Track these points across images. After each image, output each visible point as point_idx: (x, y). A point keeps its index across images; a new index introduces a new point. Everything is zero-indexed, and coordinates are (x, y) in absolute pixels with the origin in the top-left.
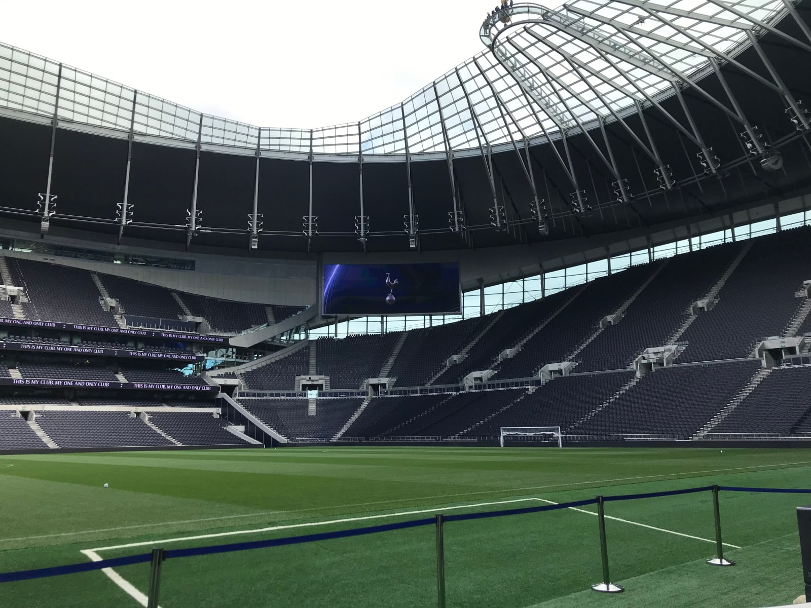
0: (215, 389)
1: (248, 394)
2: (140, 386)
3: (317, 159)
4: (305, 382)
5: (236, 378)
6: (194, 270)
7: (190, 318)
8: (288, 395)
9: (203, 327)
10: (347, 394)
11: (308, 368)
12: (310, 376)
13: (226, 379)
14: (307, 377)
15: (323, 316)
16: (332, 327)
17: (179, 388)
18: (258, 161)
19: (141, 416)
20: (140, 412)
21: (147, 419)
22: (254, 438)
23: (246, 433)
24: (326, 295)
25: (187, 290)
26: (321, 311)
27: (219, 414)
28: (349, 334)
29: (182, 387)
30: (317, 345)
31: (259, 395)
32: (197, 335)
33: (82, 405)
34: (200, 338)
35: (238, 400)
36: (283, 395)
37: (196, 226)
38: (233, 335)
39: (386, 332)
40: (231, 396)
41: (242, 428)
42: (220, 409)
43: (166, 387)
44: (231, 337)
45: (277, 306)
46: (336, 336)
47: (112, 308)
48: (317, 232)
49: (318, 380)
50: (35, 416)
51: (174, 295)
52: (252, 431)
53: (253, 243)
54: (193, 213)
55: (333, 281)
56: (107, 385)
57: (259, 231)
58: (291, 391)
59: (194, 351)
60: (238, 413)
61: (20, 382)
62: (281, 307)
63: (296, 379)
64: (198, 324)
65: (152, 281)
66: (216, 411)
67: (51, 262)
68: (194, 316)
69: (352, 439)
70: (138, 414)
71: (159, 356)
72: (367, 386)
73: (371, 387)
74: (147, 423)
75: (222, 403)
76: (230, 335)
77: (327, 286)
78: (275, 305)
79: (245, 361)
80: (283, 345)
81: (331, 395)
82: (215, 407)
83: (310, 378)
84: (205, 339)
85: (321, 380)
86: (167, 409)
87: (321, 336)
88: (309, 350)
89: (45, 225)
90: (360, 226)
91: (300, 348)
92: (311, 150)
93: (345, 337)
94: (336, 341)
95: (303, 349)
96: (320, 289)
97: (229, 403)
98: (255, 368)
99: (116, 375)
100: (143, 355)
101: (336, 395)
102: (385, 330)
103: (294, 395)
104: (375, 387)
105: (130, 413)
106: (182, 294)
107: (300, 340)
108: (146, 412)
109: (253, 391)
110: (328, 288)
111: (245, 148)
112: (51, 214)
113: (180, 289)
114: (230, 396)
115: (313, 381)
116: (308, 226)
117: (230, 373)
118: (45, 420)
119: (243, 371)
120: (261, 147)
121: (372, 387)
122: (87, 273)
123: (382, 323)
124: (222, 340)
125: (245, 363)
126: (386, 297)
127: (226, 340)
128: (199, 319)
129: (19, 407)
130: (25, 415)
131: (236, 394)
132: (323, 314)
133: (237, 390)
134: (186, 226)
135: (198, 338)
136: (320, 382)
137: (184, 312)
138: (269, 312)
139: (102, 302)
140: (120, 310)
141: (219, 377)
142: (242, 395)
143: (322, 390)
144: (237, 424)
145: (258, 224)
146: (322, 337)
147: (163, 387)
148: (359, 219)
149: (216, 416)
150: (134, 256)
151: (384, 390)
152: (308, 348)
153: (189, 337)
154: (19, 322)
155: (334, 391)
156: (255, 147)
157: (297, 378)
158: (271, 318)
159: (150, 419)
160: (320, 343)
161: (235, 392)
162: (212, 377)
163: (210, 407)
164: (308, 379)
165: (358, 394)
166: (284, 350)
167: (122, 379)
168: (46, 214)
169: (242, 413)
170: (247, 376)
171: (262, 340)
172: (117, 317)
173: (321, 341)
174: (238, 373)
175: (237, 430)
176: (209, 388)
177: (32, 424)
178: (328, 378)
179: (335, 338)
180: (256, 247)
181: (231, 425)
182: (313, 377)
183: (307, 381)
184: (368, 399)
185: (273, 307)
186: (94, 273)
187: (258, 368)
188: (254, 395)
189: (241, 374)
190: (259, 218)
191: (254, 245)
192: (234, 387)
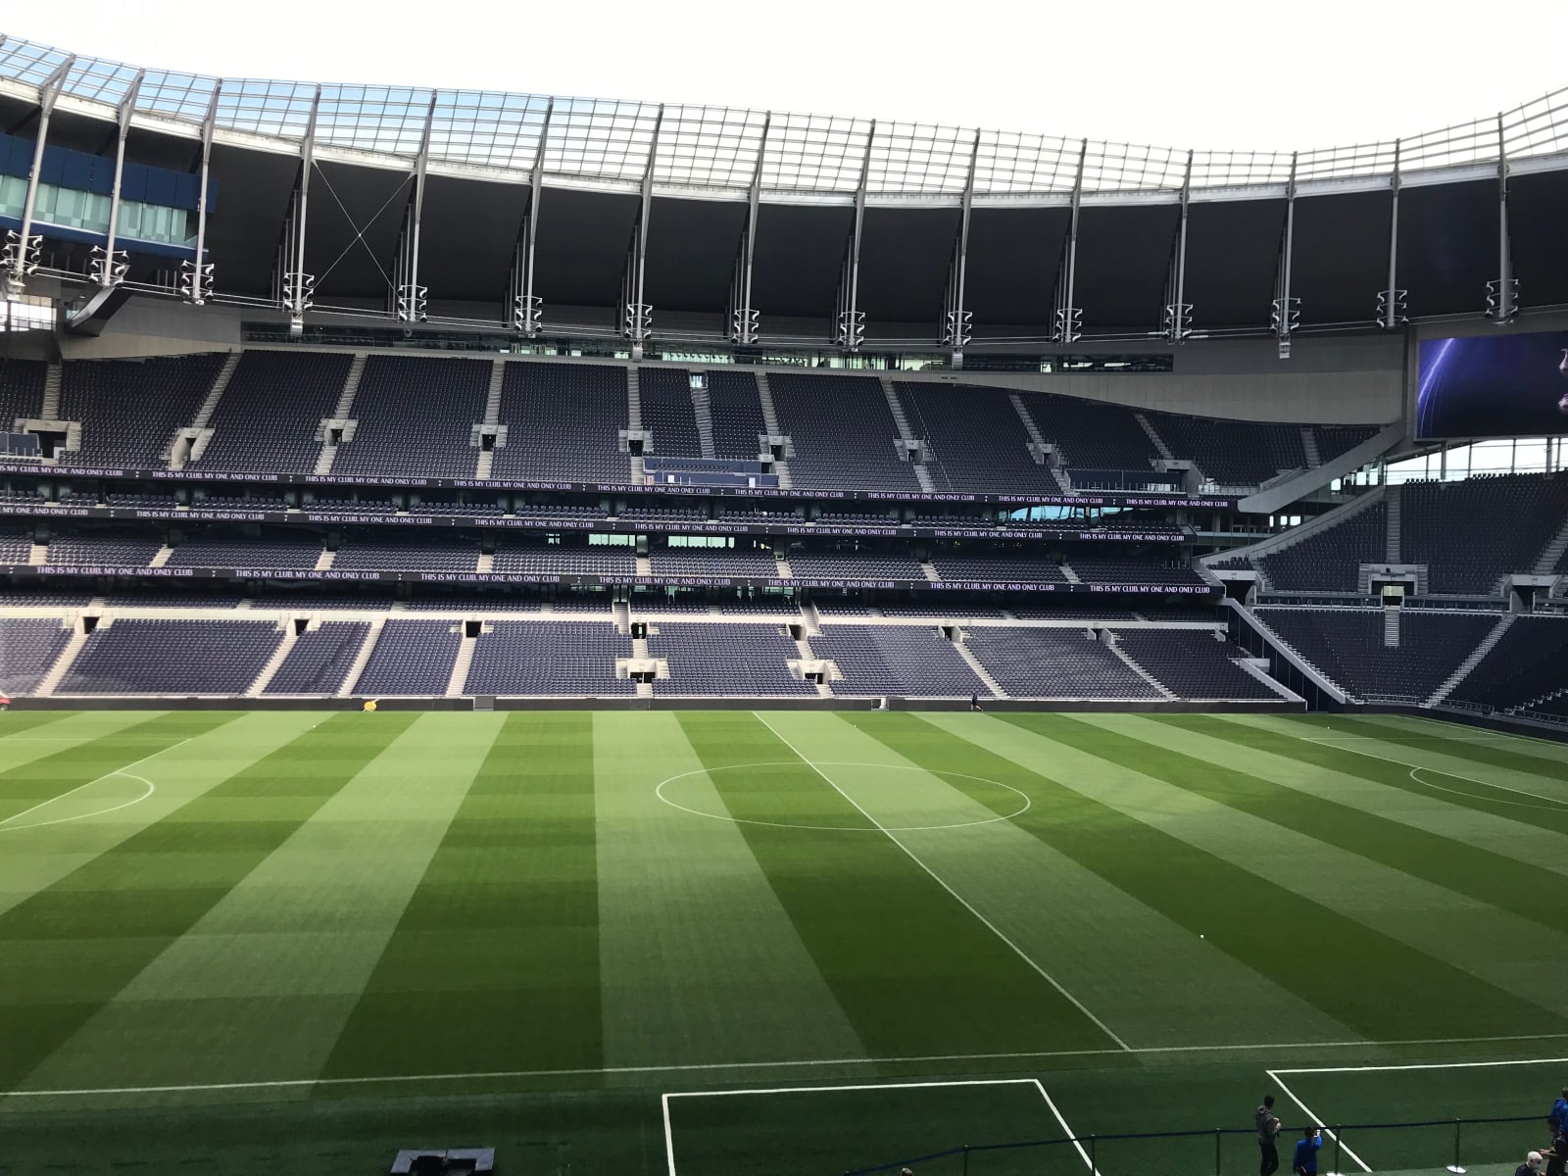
0: (1217, 591)
1: (1273, 600)
2: (1099, 589)
3: (1406, 183)
4: (1378, 578)
5: (1252, 569)
6: (1171, 371)
7: (1169, 464)
8: (1346, 602)
9: (1190, 477)
10: (1462, 605)
11: (1385, 547)
12: (1388, 566)
13: (1234, 572)
14: (1382, 567)
15: (1415, 442)
16: (1435, 458)
17: (1159, 590)
18: (1291, 205)
19: (1103, 635)
20: (1101, 630)
21: (1113, 642)
22: (1287, 687)
23: (1271, 673)
24: (1423, 399)
25: (1160, 407)
26: (1413, 432)
27: (1223, 632)
28: (1472, 473)
29: (1163, 589)
30: (1402, 496)
31: (1294, 601)
32: (1184, 498)
33: (1018, 618)
34: (1188, 503)
35: (1256, 611)
36: (1337, 601)
37: (1182, 331)
38: (1245, 491)
39: (1558, 467)
40: (1242, 602)
41: (1265, 662)
42: (1227, 624)
43: (1139, 589)
44: (1241, 497)
45: (1325, 428)
46: (1443, 476)
47: (1046, 455)
48: (1405, 319)
49: (1403, 575)
50: (962, 635)
51: (1140, 418)
52: (1283, 671)
53: (1281, 350)
54: (1176, 309)
55: (1438, 373)
56: (1051, 588)
57: (1292, 327)
58: (1351, 595)
59: (1178, 523)
60: (1258, 637)
61: (939, 586)
62: (1329, 428)
63: (1361, 569)
64: (1183, 472)
65: (1102, 397)
66: (1218, 628)
67: (953, 381)
68: (1176, 459)
69: (1469, 707)
70: (1098, 631)
71: (1125, 537)
72: (1505, 590)
73: (1515, 593)
74: (1112, 647)
75: (1229, 615)
76: (1239, 494)
77: (1426, 385)
78: (1320, 425)
79: (1265, 536)
80: (1333, 502)
81: (1429, 604)
82: (1218, 621)
83: (1388, 570)
84: (1197, 504)
85: (1412, 572)
86: (1142, 624)
87: (1410, 477)
88: (1386, 508)
89: (958, 357)
90: (1497, 300)
91: (1368, 504)
92: (1396, 169)
93: (1463, 479)
94: (1443, 488)
95: (1374, 507)
96: (1410, 389)
97: (1242, 618)
98: (1283, 546)
99: (1061, 568)
100: (1101, 537)
101: (1440, 604)
102: (1554, 464)
103: (1357, 602)
104: (1525, 593)
105: (1085, 630)
106: (1153, 416)
107: (1367, 487)
108: (1110, 629)
109: (1281, 593)
110: (1428, 388)
111: (1267, 185)
112: (966, 341)
113: (1149, 406)
114: (1240, 603)
115: (1394, 575)
116: (1385, 309)
117: (1240, 559)
118: (978, 642)
119: (1263, 555)
120: (1297, 178)
121: (1519, 593)
122: (1003, 393)
123: (1549, 452)
124: (1225, 504)
125: (1265, 539)
126: (1560, 399)
127: (1233, 501)
128: (1184, 464)
129: (941, 622)
130: (948, 631)
131: (1252, 600)
132: (1416, 440)
133: (1253, 593)
134: (1166, 333)
135: (1185, 503)
136: (1409, 578)
137: (1159, 453)
138: (1308, 438)
139: (1031, 447)
140: (1060, 460)
141: (1222, 566)
142: (1263, 600)
143: (1412, 594)
144: (1259, 656)
145: (1290, 315)
146: (1413, 480)
147: (1134, 589)
148: (1497, 287)
149: (1221, 638)
150: (1070, 356)
151: (1542, 601)
152: (1383, 504)
153: (1171, 503)
154: (929, 497)
155: (1435, 596)
156: (1287, 179)
157: (1363, 568)
158: (1312, 452)
159: (1117, 642)
160: (1408, 493)
161: (1248, 596)
162: (1211, 567)
163: (1209, 620)
164: (1384, 571)
165: (1487, 605)
166: (1336, 512)
167: (1072, 578)
168: (958, 343)
169: (1265, 637)
170: (1270, 564)
171: (1296, 498)
172: (1056, 472)
173: (1411, 488)
174: (1253, 557)
175: (1255, 666)
176: (1206, 590)
177: (958, 646)
178: (1424, 569)
179: (1440, 481)
180: (1286, 356)
181: (1247, 656)
182: (1395, 568)
183: (1383, 575)
184: (1507, 619)
185: (1316, 428)
186: (1014, 392)
187: (1290, 548)
188: (1284, 600)
189: (1261, 560)
190: (1292, 305)
191: (1283, 352)
192: (1247, 585)
